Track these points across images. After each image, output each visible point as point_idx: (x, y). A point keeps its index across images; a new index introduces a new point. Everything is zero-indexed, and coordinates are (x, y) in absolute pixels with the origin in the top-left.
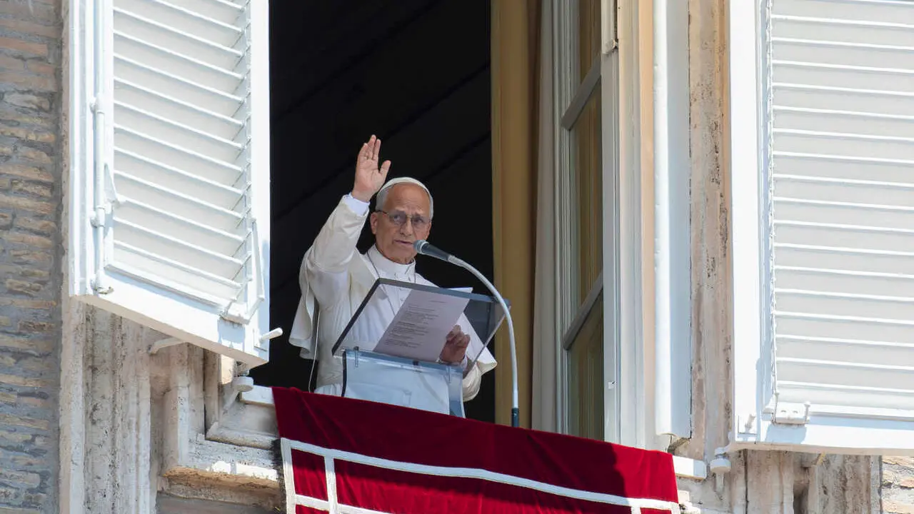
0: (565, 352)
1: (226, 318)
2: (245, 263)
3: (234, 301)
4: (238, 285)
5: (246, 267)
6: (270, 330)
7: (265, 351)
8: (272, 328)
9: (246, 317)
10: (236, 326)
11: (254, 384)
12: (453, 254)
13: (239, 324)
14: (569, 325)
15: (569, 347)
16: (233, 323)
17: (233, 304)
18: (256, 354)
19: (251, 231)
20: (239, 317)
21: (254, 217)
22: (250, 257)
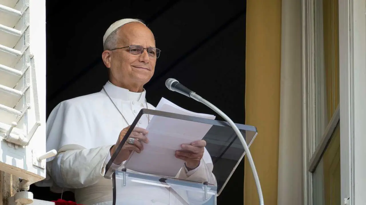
0: (310, 174)
1: (8, 140)
2: (25, 93)
3: (15, 126)
4: (19, 112)
5: (25, 97)
6: (47, 152)
7: (43, 169)
8: (48, 150)
9: (26, 140)
10: (16, 147)
11: (34, 198)
12: (194, 91)
13: (19, 146)
14: (314, 150)
15: (313, 170)
16: (14, 144)
17: (14, 128)
18: (35, 171)
19: (30, 65)
20: (19, 140)
21: (31, 53)
22: (29, 88)
